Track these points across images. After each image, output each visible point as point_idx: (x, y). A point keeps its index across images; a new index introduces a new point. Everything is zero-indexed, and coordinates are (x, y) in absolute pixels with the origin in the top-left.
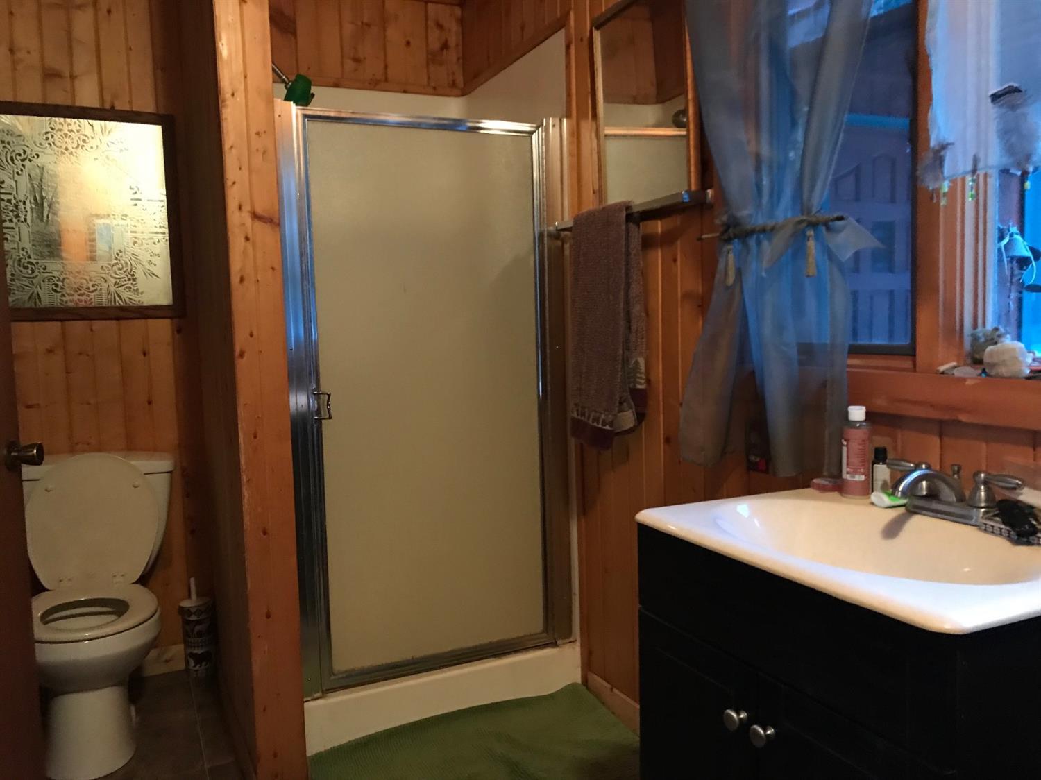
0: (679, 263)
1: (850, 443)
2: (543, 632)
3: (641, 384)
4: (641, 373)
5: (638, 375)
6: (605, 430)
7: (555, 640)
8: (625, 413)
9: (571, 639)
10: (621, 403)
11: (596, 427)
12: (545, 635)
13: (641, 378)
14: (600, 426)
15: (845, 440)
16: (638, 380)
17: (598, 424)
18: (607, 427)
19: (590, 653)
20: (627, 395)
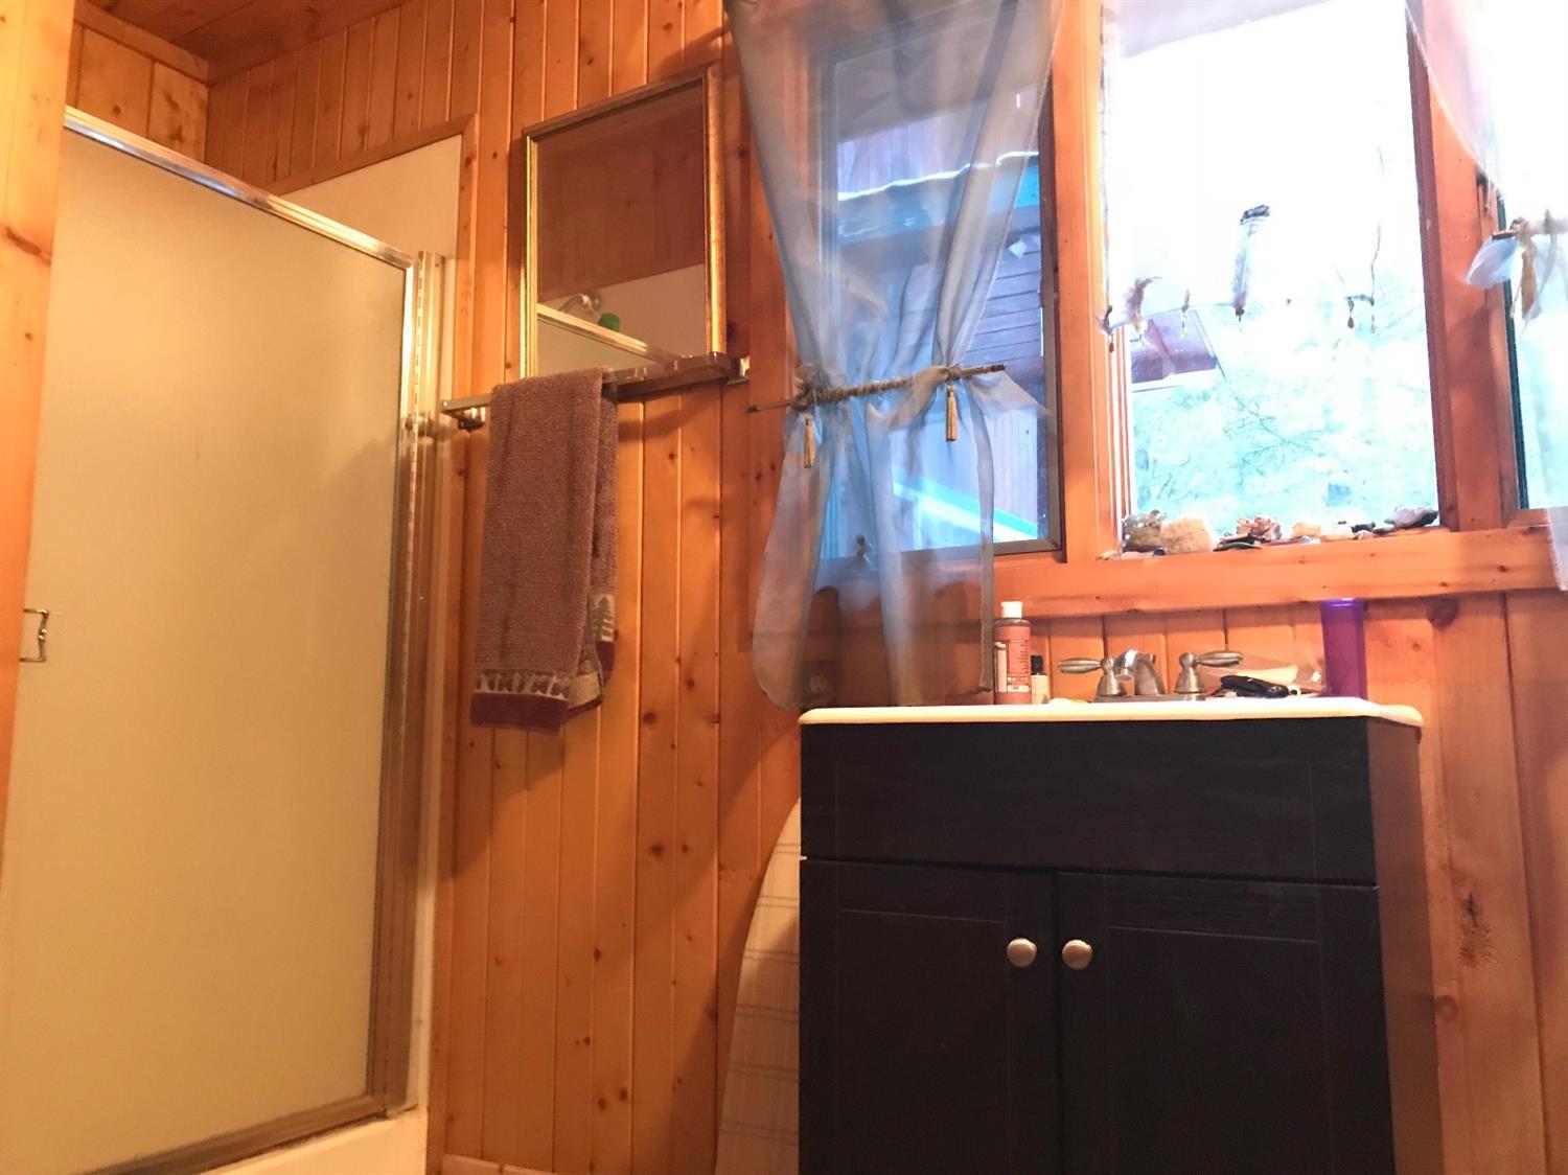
0: (679, 459)
1: (1011, 645)
2: (366, 1093)
3: (608, 634)
4: (609, 618)
5: (606, 621)
6: (557, 700)
7: (384, 1106)
8: (587, 676)
9: (408, 1104)
10: (581, 662)
11: (543, 698)
12: (369, 1099)
13: (608, 625)
14: (548, 695)
15: (1003, 642)
16: (604, 628)
17: (544, 692)
18: (560, 697)
19: (450, 1119)
20: (592, 647)
